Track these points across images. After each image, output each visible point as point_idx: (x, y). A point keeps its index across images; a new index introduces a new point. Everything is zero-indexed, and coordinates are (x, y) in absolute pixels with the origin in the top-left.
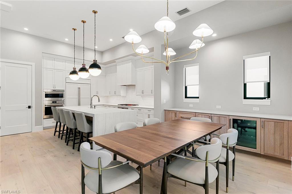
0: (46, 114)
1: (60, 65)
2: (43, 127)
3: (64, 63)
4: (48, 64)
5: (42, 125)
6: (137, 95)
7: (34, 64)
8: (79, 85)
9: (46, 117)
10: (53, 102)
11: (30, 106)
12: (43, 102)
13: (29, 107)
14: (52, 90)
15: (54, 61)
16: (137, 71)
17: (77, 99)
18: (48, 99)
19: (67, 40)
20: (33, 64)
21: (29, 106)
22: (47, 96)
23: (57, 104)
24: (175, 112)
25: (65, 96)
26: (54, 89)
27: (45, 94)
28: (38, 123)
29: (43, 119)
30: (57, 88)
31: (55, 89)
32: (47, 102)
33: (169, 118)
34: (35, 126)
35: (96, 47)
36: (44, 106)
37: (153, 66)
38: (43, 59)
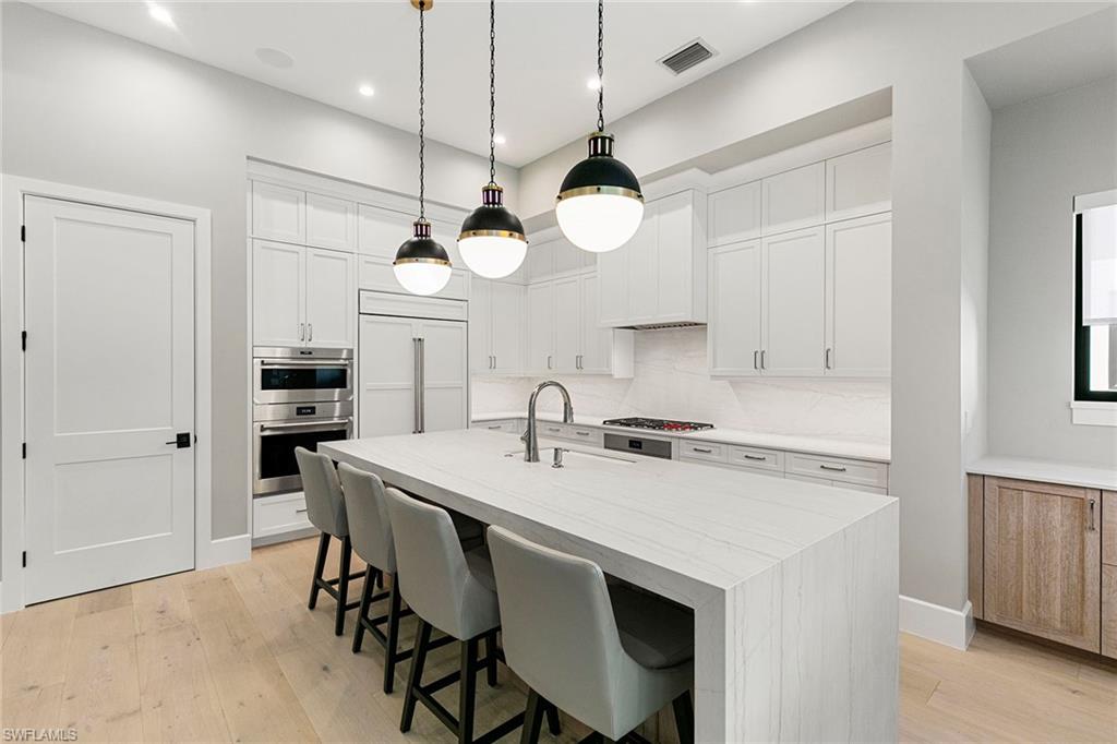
0: (265, 474)
1: (331, 225)
2: (253, 540)
3: (350, 216)
4: (276, 217)
5: (246, 532)
6: (714, 377)
7: (208, 213)
8: (419, 328)
9: (264, 485)
10: (300, 411)
11: (188, 435)
12: (250, 410)
13: (183, 441)
14: (293, 350)
15: (302, 206)
16: (720, 250)
17: (411, 394)
18: (273, 395)
19: (367, 91)
20: (204, 215)
21: (179, 436)
22: (271, 379)
23: (320, 419)
24: (1081, 494)
25: (354, 376)
26: (303, 345)
27: (263, 370)
28: (227, 520)
29: (250, 495)
30: (318, 342)
31: (311, 345)
32: (270, 410)
33: (1013, 528)
34: (213, 539)
35: (499, 140)
36: (258, 434)
37: (888, 206)
38: (249, 195)
